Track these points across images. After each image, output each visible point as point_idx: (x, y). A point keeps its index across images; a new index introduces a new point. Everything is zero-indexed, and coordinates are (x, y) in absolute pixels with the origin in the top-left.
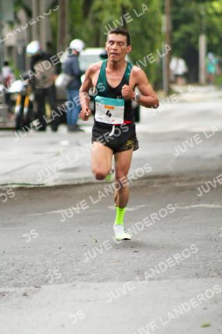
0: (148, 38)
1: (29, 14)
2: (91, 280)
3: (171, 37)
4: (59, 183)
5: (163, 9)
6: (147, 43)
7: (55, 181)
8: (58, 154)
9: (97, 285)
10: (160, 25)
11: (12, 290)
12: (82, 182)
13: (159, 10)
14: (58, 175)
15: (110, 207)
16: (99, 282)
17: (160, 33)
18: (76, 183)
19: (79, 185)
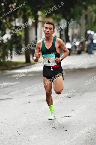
1: (80, 25)
11: (77, 94)
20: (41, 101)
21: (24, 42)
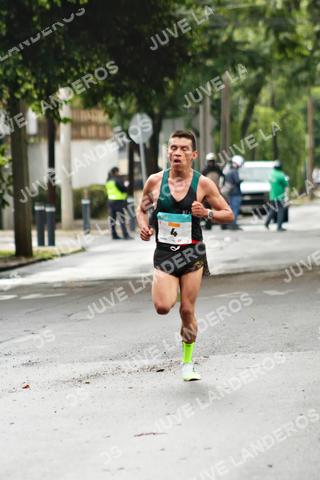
0: (294, 152)
2: (250, 352)
3: (314, 153)
4: (222, 272)
5: (307, 130)
6: (294, 158)
7: (220, 270)
8: (221, 248)
9: (254, 355)
10: (304, 142)
12: (242, 271)
13: (303, 131)
14: (221, 266)
15: (265, 292)
16: (256, 352)
17: (304, 149)
18: (236, 272)
19: (238, 274)
20: (64, 382)
21: (11, 188)
